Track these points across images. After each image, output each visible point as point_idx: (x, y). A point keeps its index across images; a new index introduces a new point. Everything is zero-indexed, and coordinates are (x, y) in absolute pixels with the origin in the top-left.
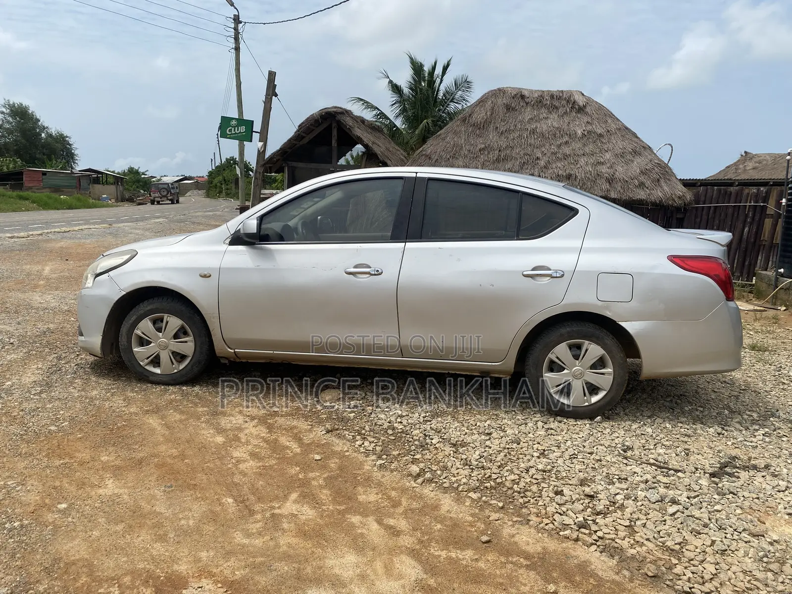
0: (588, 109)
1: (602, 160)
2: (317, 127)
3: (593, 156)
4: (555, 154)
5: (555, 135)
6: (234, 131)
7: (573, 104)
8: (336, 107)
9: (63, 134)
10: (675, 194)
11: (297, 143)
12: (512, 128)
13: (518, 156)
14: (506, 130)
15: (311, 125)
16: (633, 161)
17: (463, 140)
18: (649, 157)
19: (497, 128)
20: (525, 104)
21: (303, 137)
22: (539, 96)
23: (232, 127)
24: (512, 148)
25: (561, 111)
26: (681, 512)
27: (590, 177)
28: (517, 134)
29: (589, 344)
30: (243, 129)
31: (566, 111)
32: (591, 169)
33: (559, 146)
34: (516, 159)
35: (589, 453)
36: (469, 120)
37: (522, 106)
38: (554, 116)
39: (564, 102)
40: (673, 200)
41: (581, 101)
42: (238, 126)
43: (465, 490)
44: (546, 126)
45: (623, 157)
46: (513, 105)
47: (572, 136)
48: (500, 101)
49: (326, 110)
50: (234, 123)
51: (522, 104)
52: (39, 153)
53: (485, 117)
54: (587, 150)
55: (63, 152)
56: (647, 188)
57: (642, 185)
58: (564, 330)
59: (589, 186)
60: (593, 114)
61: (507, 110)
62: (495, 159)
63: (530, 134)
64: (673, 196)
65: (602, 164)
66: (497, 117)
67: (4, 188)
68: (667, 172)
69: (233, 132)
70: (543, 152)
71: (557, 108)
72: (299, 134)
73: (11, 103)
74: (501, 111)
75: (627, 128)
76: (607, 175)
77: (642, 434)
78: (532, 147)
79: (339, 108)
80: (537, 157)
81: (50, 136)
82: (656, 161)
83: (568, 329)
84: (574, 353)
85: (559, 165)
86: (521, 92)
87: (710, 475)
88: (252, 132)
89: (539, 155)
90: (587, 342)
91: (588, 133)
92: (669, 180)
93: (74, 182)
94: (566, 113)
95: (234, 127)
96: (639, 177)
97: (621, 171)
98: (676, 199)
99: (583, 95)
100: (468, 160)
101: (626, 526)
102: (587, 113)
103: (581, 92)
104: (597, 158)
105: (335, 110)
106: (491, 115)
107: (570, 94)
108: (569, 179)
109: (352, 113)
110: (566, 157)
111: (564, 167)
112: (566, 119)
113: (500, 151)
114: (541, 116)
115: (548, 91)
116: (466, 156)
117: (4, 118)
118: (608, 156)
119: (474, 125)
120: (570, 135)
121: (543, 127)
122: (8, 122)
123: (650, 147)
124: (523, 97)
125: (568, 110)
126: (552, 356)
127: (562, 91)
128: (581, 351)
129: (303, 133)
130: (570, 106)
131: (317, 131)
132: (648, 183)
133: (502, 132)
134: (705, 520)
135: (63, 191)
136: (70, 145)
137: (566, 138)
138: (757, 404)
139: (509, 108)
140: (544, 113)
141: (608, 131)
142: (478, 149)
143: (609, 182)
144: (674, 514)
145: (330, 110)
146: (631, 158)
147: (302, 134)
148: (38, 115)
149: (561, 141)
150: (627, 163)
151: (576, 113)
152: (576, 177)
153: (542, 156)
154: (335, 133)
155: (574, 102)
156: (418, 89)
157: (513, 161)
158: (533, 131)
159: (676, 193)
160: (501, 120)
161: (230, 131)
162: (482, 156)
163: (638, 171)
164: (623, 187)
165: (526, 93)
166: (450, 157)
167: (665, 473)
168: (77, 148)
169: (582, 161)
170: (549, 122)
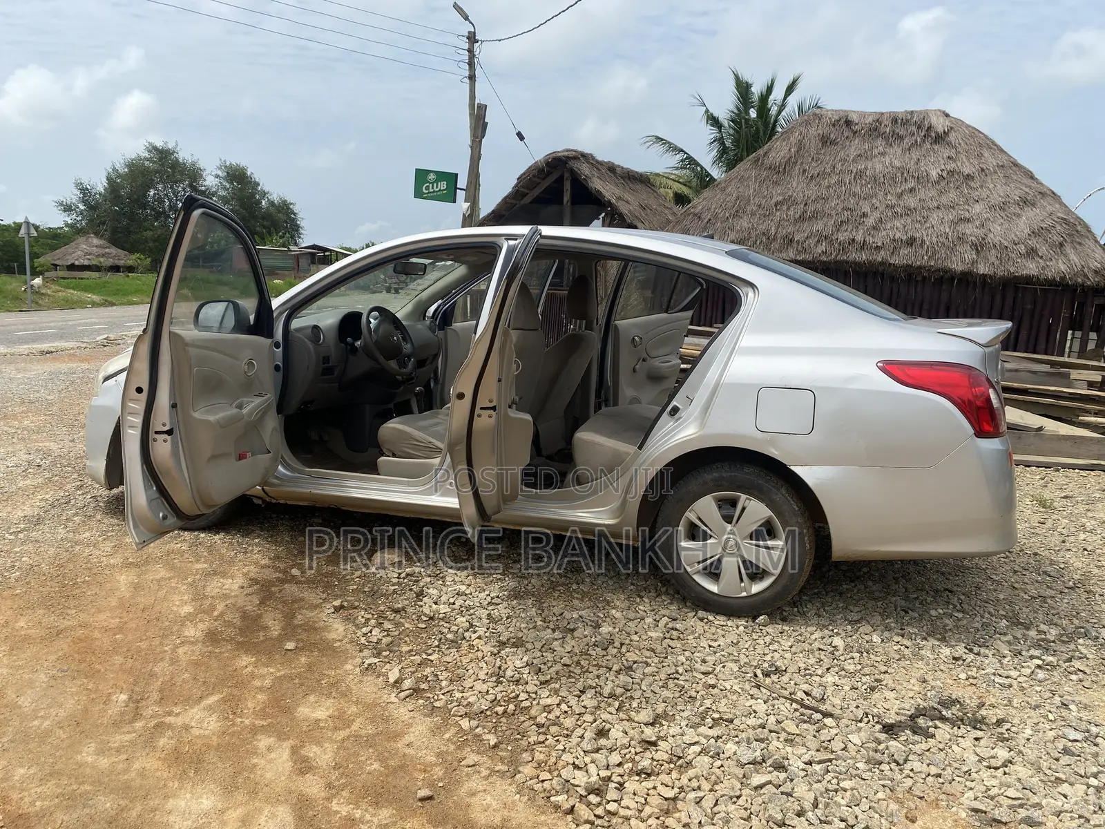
0: (952, 137)
1: (967, 215)
2: (544, 179)
3: (954, 209)
4: (893, 207)
5: (894, 179)
6: (433, 188)
7: (927, 131)
8: (568, 150)
9: (286, 201)
10: (1089, 267)
11: (514, 202)
12: (828, 170)
13: (834, 212)
14: (819, 174)
15: (534, 176)
16: (1019, 216)
17: (751, 191)
18: (1049, 208)
19: (805, 171)
20: (851, 134)
21: (524, 195)
22: (874, 121)
23: (430, 183)
24: (826, 200)
25: (907, 142)
26: (773, 785)
27: (946, 242)
28: (834, 179)
29: (747, 499)
30: (443, 185)
31: (916, 141)
32: (947, 230)
33: (900, 196)
34: (830, 216)
35: (703, 673)
36: (763, 160)
37: (847, 137)
38: (896, 150)
39: (914, 129)
40: (1085, 276)
41: (940, 125)
42: (437, 181)
43: (460, 714)
44: (881, 166)
45: (1004, 210)
46: (832, 136)
47: (923, 180)
48: (813, 131)
49: (554, 155)
50: (432, 177)
51: (846, 134)
52: (259, 226)
53: (788, 156)
54: (944, 200)
55: (287, 223)
56: (1041, 257)
57: (1032, 253)
58: (709, 476)
59: (944, 256)
60: (960, 144)
61: (823, 144)
62: (797, 216)
63: (855, 177)
64: (1086, 270)
65: (968, 220)
66: (807, 154)
67: (210, 272)
68: (1077, 231)
69: (431, 190)
70: (873, 205)
71: (901, 138)
72: (518, 190)
73: (228, 164)
74: (813, 146)
75: (1016, 164)
76: (974, 238)
77: (820, 649)
78: (857, 197)
79: (572, 150)
80: (864, 214)
81: (272, 203)
82: (1059, 215)
83: (715, 474)
84: (725, 512)
85: (898, 224)
86: (847, 116)
87: (884, 727)
88: (456, 188)
89: (867, 209)
90: (743, 497)
91: (948, 174)
92: (1080, 244)
93: (291, 263)
94: (915, 144)
95: (433, 183)
96: (1028, 241)
97: (997, 232)
98: (1090, 276)
99: (947, 115)
100: (756, 220)
101: (666, 799)
102: (949, 144)
103: (944, 112)
104: (960, 212)
105: (566, 153)
106: (798, 151)
107: (925, 115)
108: (912, 246)
109: (593, 158)
110: (909, 211)
111: (905, 226)
112: (915, 154)
113: (806, 204)
114: (875, 151)
115: (890, 113)
116: (753, 214)
117: (221, 183)
118: (978, 208)
119: (770, 168)
120: (918, 178)
121: (877, 166)
122: (225, 188)
123: (1053, 193)
124: (848, 123)
125: (919, 140)
126: (690, 515)
127: (912, 112)
128: (735, 510)
129: (523, 187)
130: (923, 134)
131: (545, 184)
132: (1043, 249)
133: (812, 176)
134: (805, 803)
135: (278, 274)
136: (295, 214)
137: (912, 184)
138: (1078, 613)
139: (825, 141)
140: (880, 145)
141: (983, 170)
142: (773, 202)
143: (977, 249)
144: (761, 786)
145: (559, 154)
146: (1018, 210)
147: (522, 189)
148: (257, 177)
149: (903, 188)
150: (1009, 219)
151: (931, 144)
152: (923, 241)
153: (871, 212)
154: (567, 186)
155: (930, 128)
156: (743, 121)
157: (825, 219)
158: (860, 174)
159: (1091, 265)
160: (813, 158)
161: (427, 188)
162: (778, 213)
163: (1027, 231)
164: (999, 256)
165: (855, 118)
166: (730, 216)
167: (806, 718)
168: (303, 219)
169: (934, 218)
170: (887, 160)
